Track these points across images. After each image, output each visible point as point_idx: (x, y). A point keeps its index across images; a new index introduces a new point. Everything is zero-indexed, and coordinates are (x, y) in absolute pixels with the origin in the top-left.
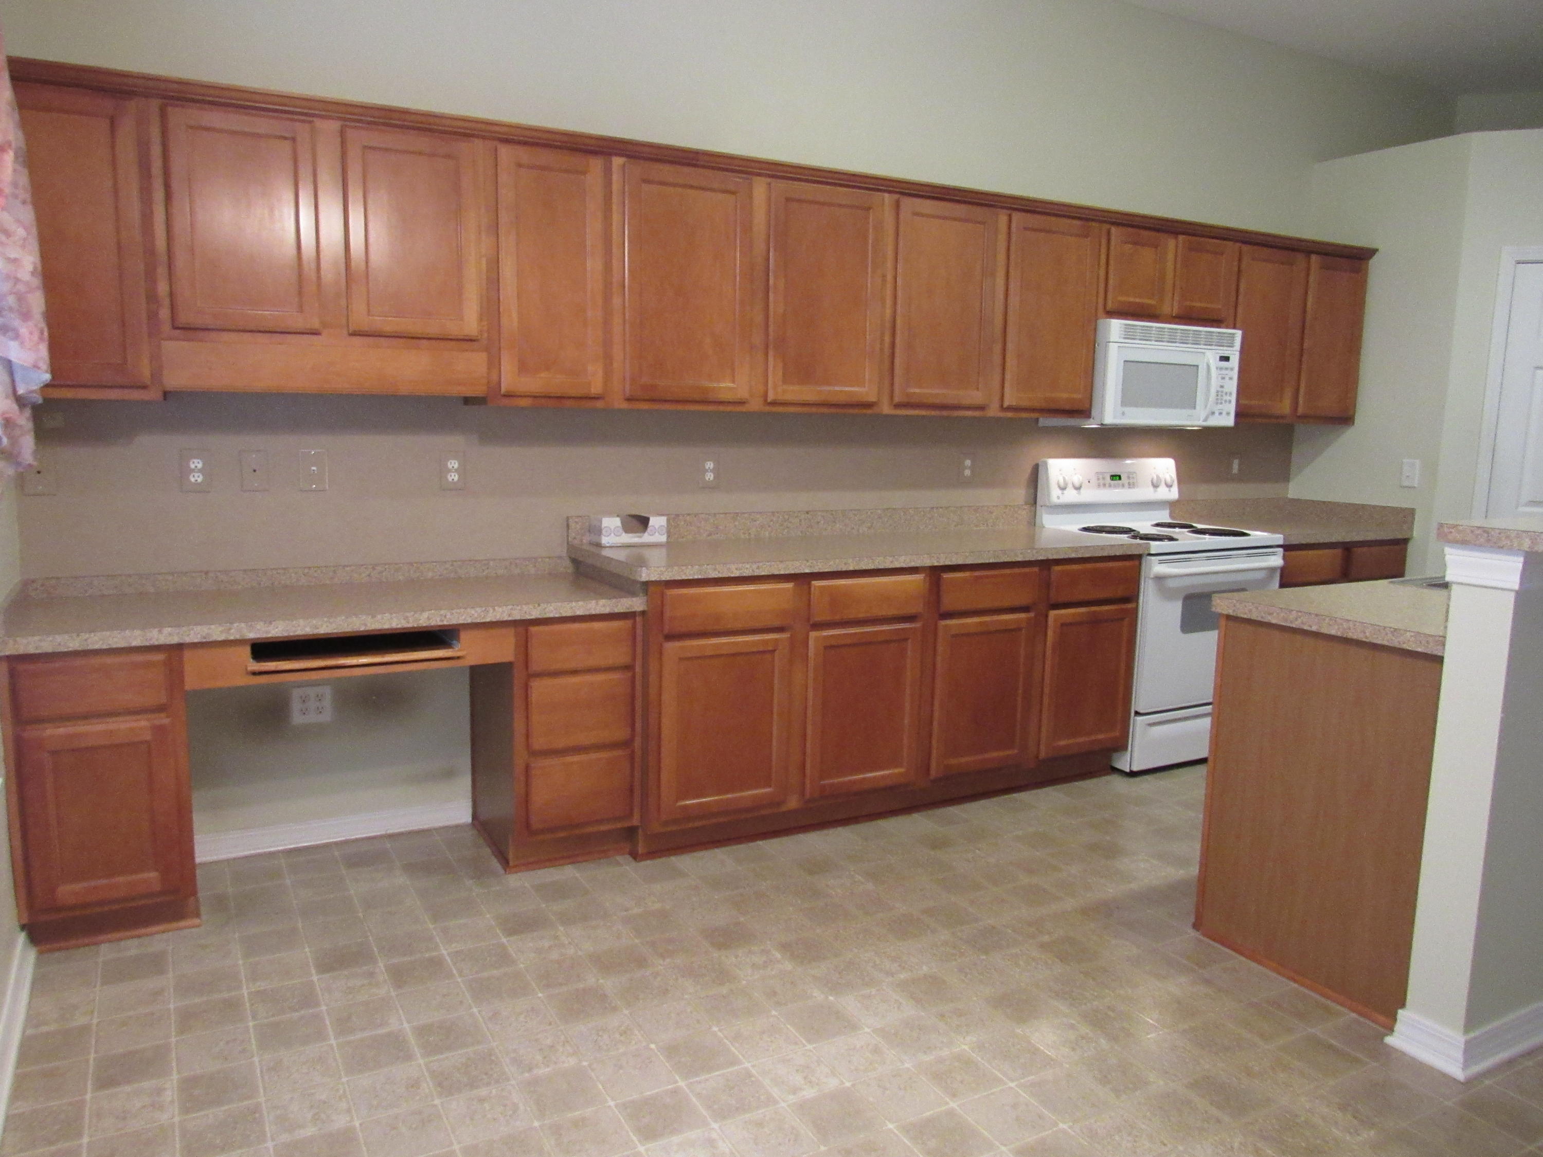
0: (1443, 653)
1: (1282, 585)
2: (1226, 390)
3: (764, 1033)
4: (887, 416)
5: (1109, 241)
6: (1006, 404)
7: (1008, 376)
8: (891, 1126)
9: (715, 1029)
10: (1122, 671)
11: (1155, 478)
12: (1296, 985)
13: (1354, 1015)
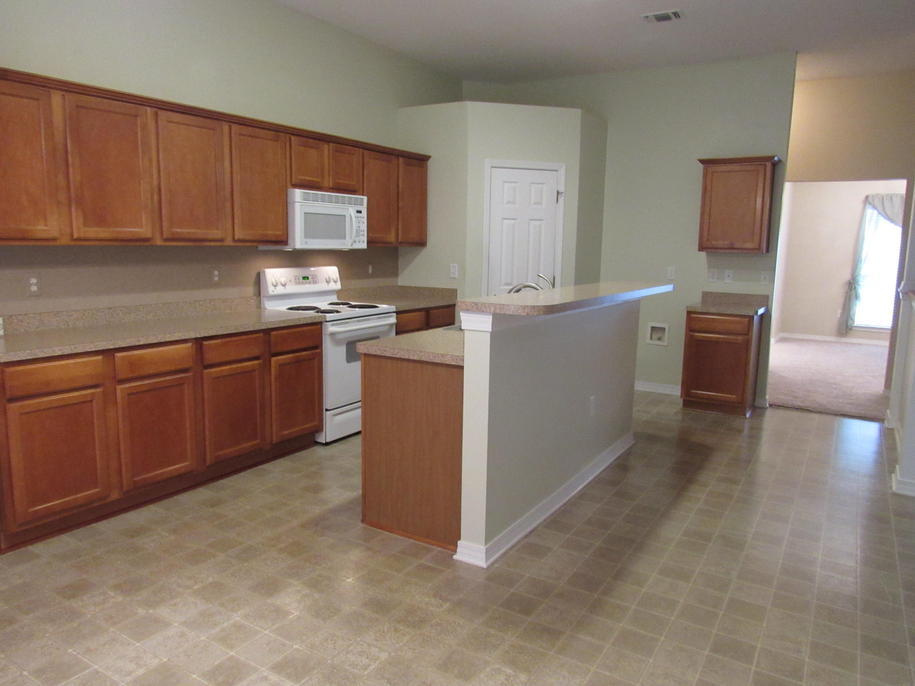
0: (464, 364)
1: (397, 333)
2: (361, 229)
3: (105, 644)
4: (160, 247)
5: (290, 145)
6: (236, 237)
7: (236, 221)
8: (194, 676)
9: (70, 650)
10: (316, 388)
11: (328, 278)
12: (412, 540)
13: (440, 549)
